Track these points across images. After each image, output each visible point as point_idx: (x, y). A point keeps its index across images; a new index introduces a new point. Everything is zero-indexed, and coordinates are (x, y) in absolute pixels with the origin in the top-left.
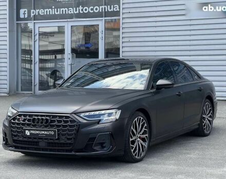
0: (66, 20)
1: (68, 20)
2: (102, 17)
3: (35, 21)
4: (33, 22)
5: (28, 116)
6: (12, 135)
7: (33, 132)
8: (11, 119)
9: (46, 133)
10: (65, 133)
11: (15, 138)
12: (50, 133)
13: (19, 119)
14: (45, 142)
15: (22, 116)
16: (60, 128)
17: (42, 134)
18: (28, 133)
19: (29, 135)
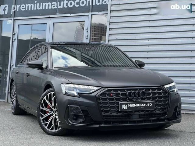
0: (48, 16)
1: (51, 16)
2: (89, 12)
3: (15, 18)
4: (13, 19)
5: (119, 91)
6: (102, 111)
7: (131, 105)
8: (99, 95)
9: (144, 105)
10: (161, 104)
11: (107, 114)
12: (148, 105)
13: (109, 95)
14: (139, 114)
15: (112, 91)
16: (156, 100)
17: (140, 107)
18: (125, 107)
19: (126, 108)
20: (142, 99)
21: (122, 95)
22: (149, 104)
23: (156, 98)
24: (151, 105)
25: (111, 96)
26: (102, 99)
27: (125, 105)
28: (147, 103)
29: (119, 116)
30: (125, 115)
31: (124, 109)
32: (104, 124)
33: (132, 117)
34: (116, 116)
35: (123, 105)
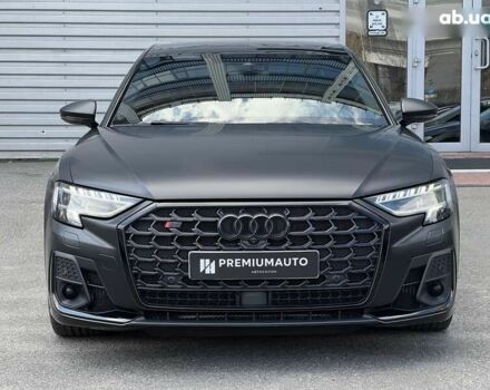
5: (195, 214)
6: (136, 276)
7: (230, 263)
8: (128, 226)
9: (279, 262)
10: (346, 258)
11: (150, 286)
12: (293, 261)
13: (160, 225)
14: (267, 292)
15: (173, 214)
16: (327, 246)
17: (263, 268)
18: (208, 267)
19: (213, 272)
20: (273, 243)
21: (203, 226)
22: (295, 259)
23: (327, 239)
24: (303, 262)
25: (168, 230)
26: (136, 238)
27: (208, 261)
28: (288, 256)
29: (193, 294)
30: (214, 294)
31: (207, 272)
32: (142, 318)
33: (241, 299)
34: (183, 294)
35: (202, 261)
